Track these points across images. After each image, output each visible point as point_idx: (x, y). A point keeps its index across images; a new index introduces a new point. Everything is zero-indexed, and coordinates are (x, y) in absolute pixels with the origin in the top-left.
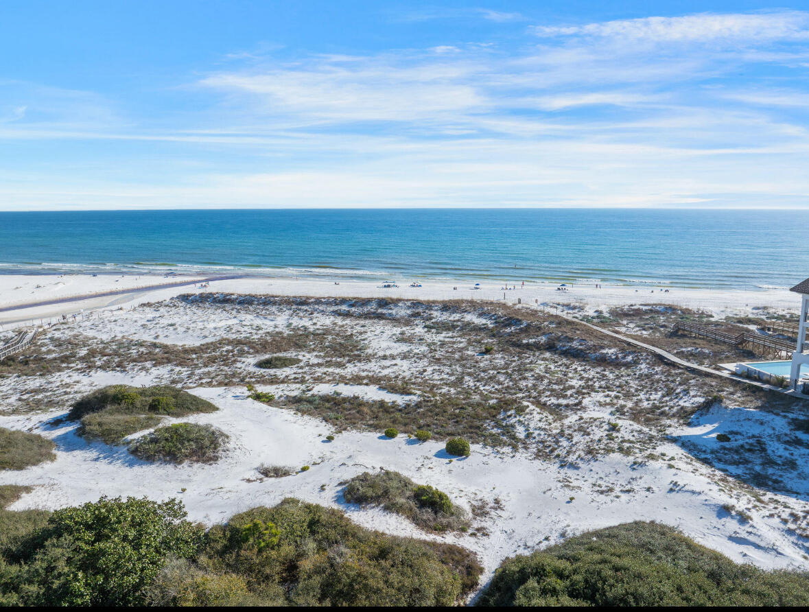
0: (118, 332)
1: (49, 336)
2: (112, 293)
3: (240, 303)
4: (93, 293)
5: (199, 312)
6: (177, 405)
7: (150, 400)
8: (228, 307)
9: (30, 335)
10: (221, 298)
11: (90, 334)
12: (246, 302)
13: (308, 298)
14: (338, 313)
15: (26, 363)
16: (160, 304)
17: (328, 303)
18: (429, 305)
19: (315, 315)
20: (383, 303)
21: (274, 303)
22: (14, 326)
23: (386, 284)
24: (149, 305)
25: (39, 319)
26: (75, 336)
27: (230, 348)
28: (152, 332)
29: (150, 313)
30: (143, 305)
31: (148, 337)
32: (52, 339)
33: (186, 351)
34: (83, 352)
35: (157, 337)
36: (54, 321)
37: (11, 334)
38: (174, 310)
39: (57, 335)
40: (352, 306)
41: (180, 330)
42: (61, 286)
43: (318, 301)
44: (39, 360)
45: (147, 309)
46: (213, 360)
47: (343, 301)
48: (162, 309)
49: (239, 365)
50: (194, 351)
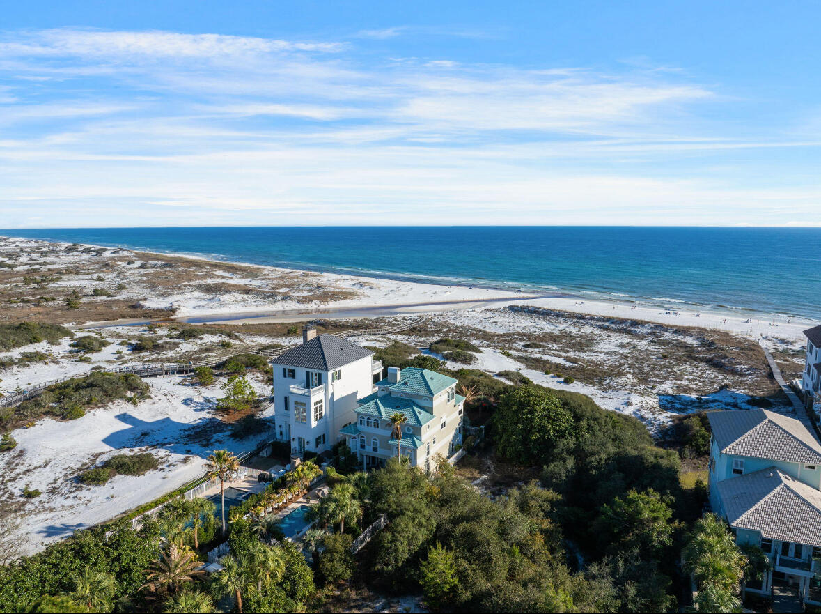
0: (466, 322)
1: (433, 320)
2: (476, 301)
3: (543, 314)
4: (465, 300)
5: (516, 317)
6: (465, 347)
7: (456, 343)
8: (535, 316)
9: (424, 320)
10: (533, 310)
11: (452, 322)
12: (546, 314)
13: (586, 315)
14: (601, 327)
15: (420, 331)
16: (497, 310)
17: (598, 320)
18: (664, 328)
19: (586, 326)
20: (635, 323)
21: (563, 316)
22: (419, 314)
23: (668, 311)
24: (490, 310)
25: (431, 311)
26: (445, 322)
27: (517, 337)
28: (484, 325)
29: (489, 314)
30: (487, 310)
31: (479, 327)
32: (434, 322)
33: (495, 335)
34: (445, 330)
35: (484, 327)
36: (438, 313)
37: (416, 318)
38: (503, 315)
39: (437, 320)
40: (613, 323)
41: (499, 325)
42: (448, 293)
43: (592, 318)
44: (426, 330)
45: (489, 312)
46: (503, 341)
47: (609, 319)
48: (496, 313)
49: (514, 344)
50: (498, 336)
